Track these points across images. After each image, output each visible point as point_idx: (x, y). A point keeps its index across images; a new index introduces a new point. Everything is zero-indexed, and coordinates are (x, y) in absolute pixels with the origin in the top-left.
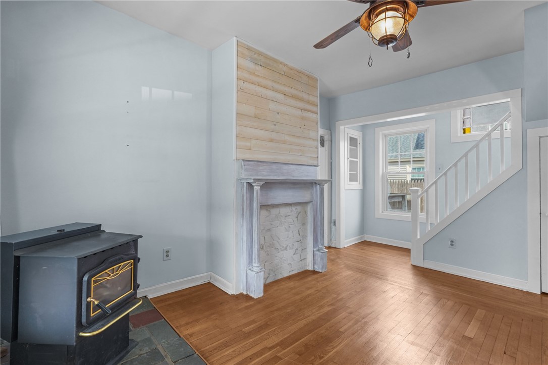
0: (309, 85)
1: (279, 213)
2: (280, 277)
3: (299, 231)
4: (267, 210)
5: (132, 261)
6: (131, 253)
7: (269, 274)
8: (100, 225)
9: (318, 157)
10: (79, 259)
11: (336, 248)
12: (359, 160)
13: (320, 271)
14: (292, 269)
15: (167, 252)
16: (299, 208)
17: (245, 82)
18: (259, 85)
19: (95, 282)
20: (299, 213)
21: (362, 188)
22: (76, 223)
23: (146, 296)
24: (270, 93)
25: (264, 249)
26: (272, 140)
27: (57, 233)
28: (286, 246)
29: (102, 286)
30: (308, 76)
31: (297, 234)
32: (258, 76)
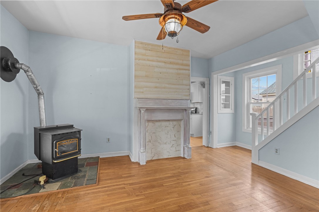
0: (183, 55)
1: (161, 125)
2: (161, 158)
3: (175, 135)
4: (153, 123)
5: (77, 139)
6: (77, 136)
7: (154, 155)
8: (73, 125)
9: (189, 95)
10: (52, 135)
11: (211, 148)
12: (232, 95)
13: (187, 158)
14: (170, 155)
15: (108, 139)
16: (175, 123)
17: (140, 60)
18: (148, 60)
19: (58, 144)
20: (175, 125)
21: (234, 112)
22: (68, 124)
23: (99, 157)
24: (155, 64)
25: (151, 142)
26: (156, 87)
27: (56, 126)
28: (166, 142)
29: (62, 146)
30: (182, 50)
31: (174, 136)
32: (147, 56)
